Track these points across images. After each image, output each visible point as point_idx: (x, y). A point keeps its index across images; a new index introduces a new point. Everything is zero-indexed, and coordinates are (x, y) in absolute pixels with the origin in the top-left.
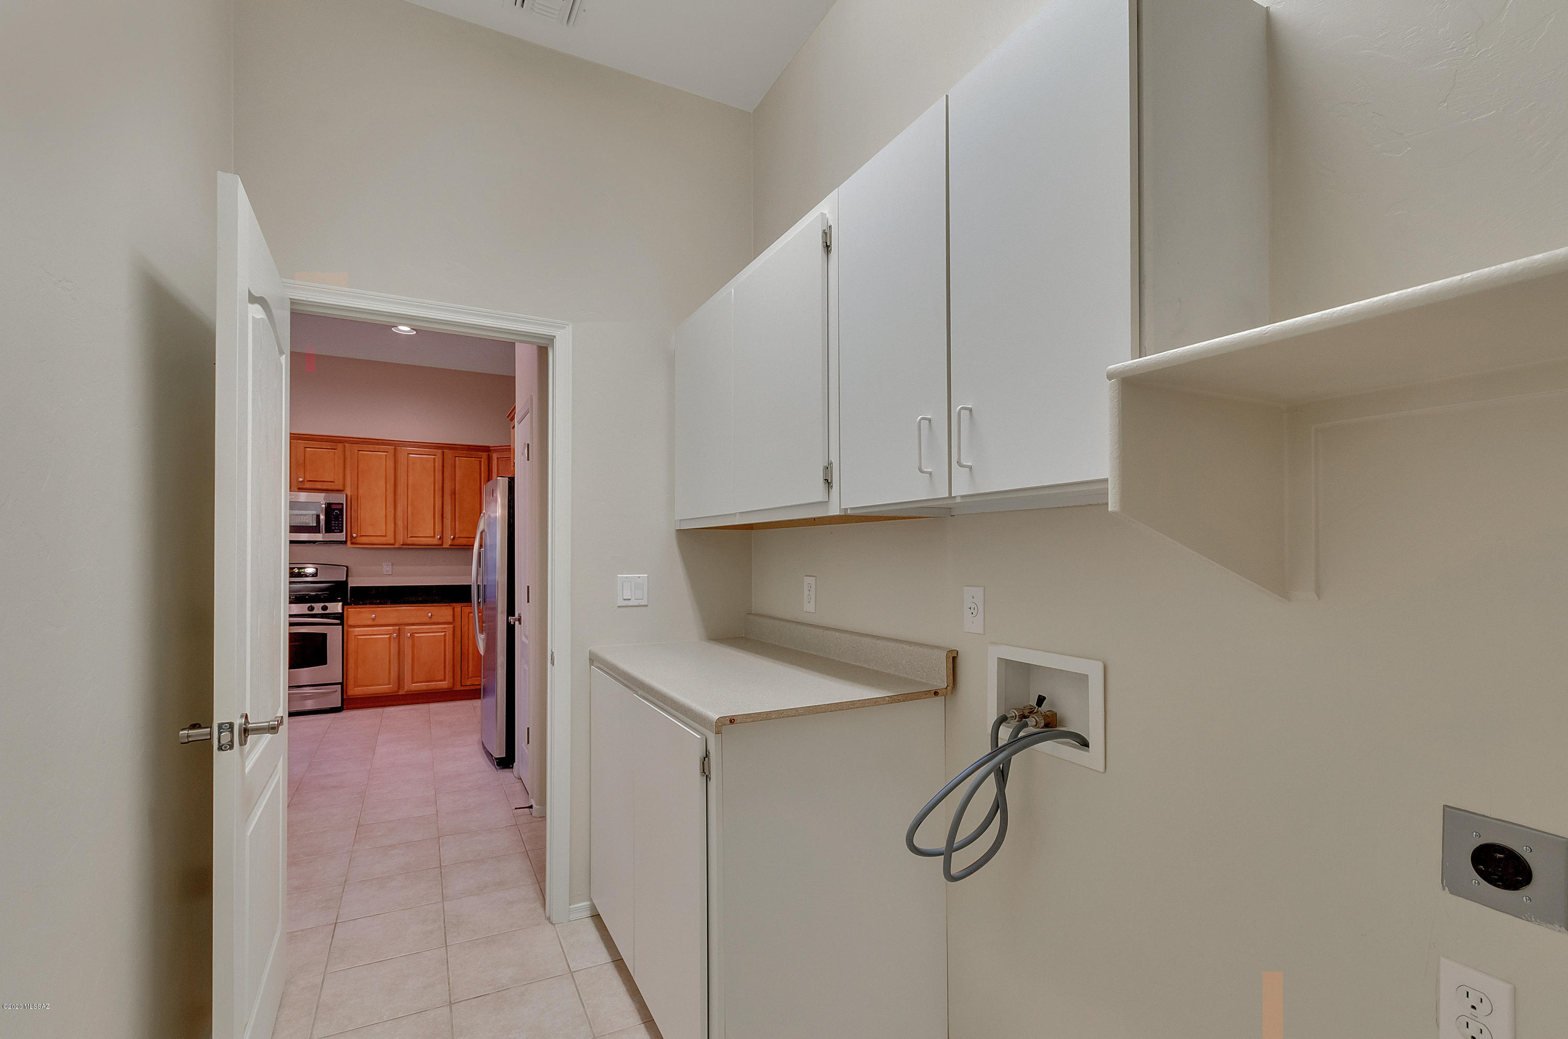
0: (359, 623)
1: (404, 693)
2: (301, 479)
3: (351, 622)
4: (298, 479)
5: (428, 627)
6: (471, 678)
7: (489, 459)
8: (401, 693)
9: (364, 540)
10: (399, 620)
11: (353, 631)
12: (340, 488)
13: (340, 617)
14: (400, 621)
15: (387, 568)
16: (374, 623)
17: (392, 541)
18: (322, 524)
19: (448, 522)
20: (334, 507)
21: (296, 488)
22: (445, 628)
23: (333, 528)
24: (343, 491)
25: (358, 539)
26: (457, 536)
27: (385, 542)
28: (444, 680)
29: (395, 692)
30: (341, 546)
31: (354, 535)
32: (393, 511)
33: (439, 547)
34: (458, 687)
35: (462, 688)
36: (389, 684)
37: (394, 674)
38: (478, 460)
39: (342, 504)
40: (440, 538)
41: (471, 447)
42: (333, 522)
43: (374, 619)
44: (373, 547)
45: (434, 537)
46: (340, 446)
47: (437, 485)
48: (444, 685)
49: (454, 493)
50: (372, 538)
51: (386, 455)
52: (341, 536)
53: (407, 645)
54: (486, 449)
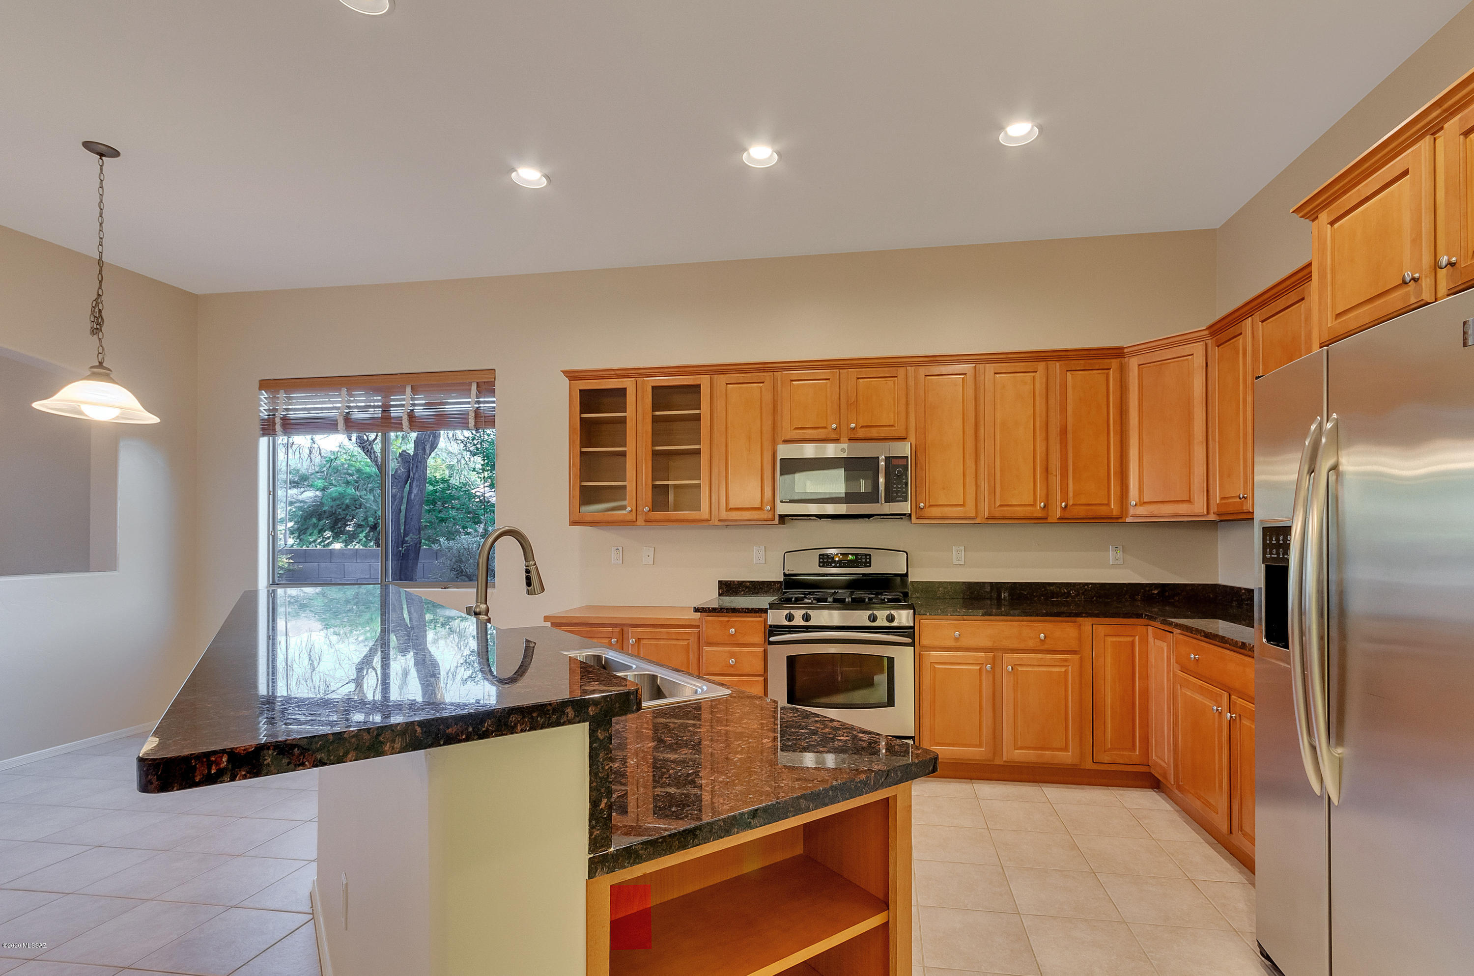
0: (936, 643)
1: (1002, 764)
2: (853, 425)
3: (925, 642)
4: (848, 425)
5: (1040, 656)
6: (1109, 750)
7: (1123, 370)
8: (998, 762)
9: (935, 512)
10: (994, 642)
11: (929, 655)
12: (903, 435)
13: (908, 632)
14: (995, 645)
15: (958, 554)
16: (958, 644)
17: (973, 514)
18: (881, 490)
19: (1056, 480)
20: (895, 462)
21: (847, 439)
22: (1066, 660)
23: (895, 494)
24: (906, 438)
25: (926, 510)
26: (1071, 502)
27: (962, 515)
28: (1066, 749)
29: (989, 760)
30: (904, 522)
31: (922, 505)
32: (974, 466)
33: (1041, 520)
34: (1089, 765)
35: (1096, 767)
36: (980, 746)
37: (986, 732)
38: (1104, 373)
39: (907, 457)
40: (1045, 507)
41: (1092, 352)
42: (895, 486)
43: (957, 639)
44: (945, 523)
45: (1034, 505)
46: (901, 371)
47: (1038, 419)
48: (1067, 757)
49: (1064, 432)
50: (946, 509)
51: (963, 378)
52: (905, 507)
53: (1007, 683)
54: (1118, 353)
